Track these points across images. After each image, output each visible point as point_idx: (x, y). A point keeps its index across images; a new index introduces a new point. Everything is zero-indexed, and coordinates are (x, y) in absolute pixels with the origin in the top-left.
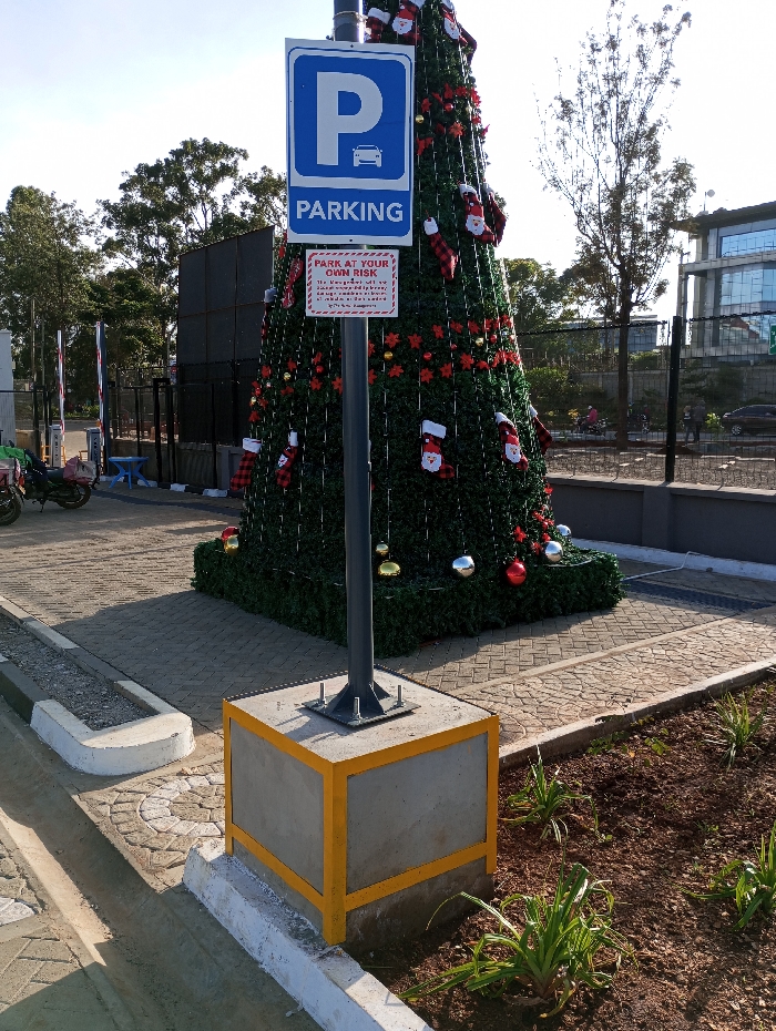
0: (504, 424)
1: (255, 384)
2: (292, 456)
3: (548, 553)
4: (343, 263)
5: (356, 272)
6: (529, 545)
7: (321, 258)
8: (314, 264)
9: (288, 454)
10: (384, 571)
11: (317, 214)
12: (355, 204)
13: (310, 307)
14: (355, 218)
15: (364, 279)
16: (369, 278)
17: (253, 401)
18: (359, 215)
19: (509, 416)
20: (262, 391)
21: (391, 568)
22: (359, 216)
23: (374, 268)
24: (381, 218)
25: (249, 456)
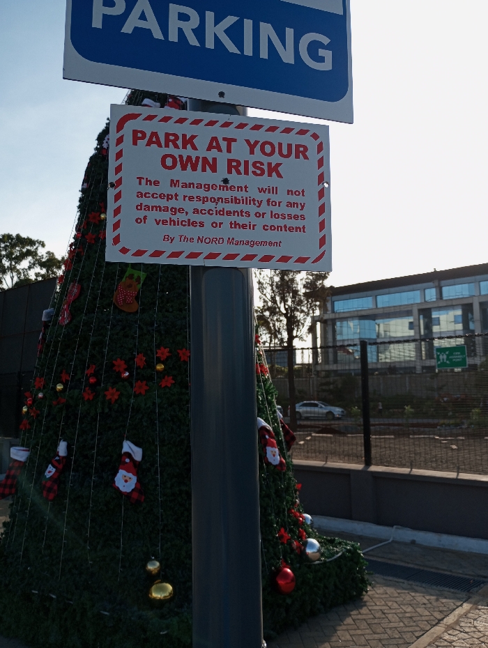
0: (263, 428)
1: (27, 394)
2: (61, 467)
3: (309, 551)
4: (202, 142)
5: (232, 165)
6: (290, 544)
7: (148, 128)
8: (128, 139)
9: (56, 464)
10: (156, 595)
11: (142, 24)
12: (230, 20)
13: (116, 240)
14: (232, 48)
15: (253, 182)
16: (265, 181)
17: (25, 409)
18: (239, 43)
19: (266, 420)
20: (34, 401)
21: (163, 590)
22: (240, 45)
23: (276, 158)
24: (287, 57)
25: (16, 465)
